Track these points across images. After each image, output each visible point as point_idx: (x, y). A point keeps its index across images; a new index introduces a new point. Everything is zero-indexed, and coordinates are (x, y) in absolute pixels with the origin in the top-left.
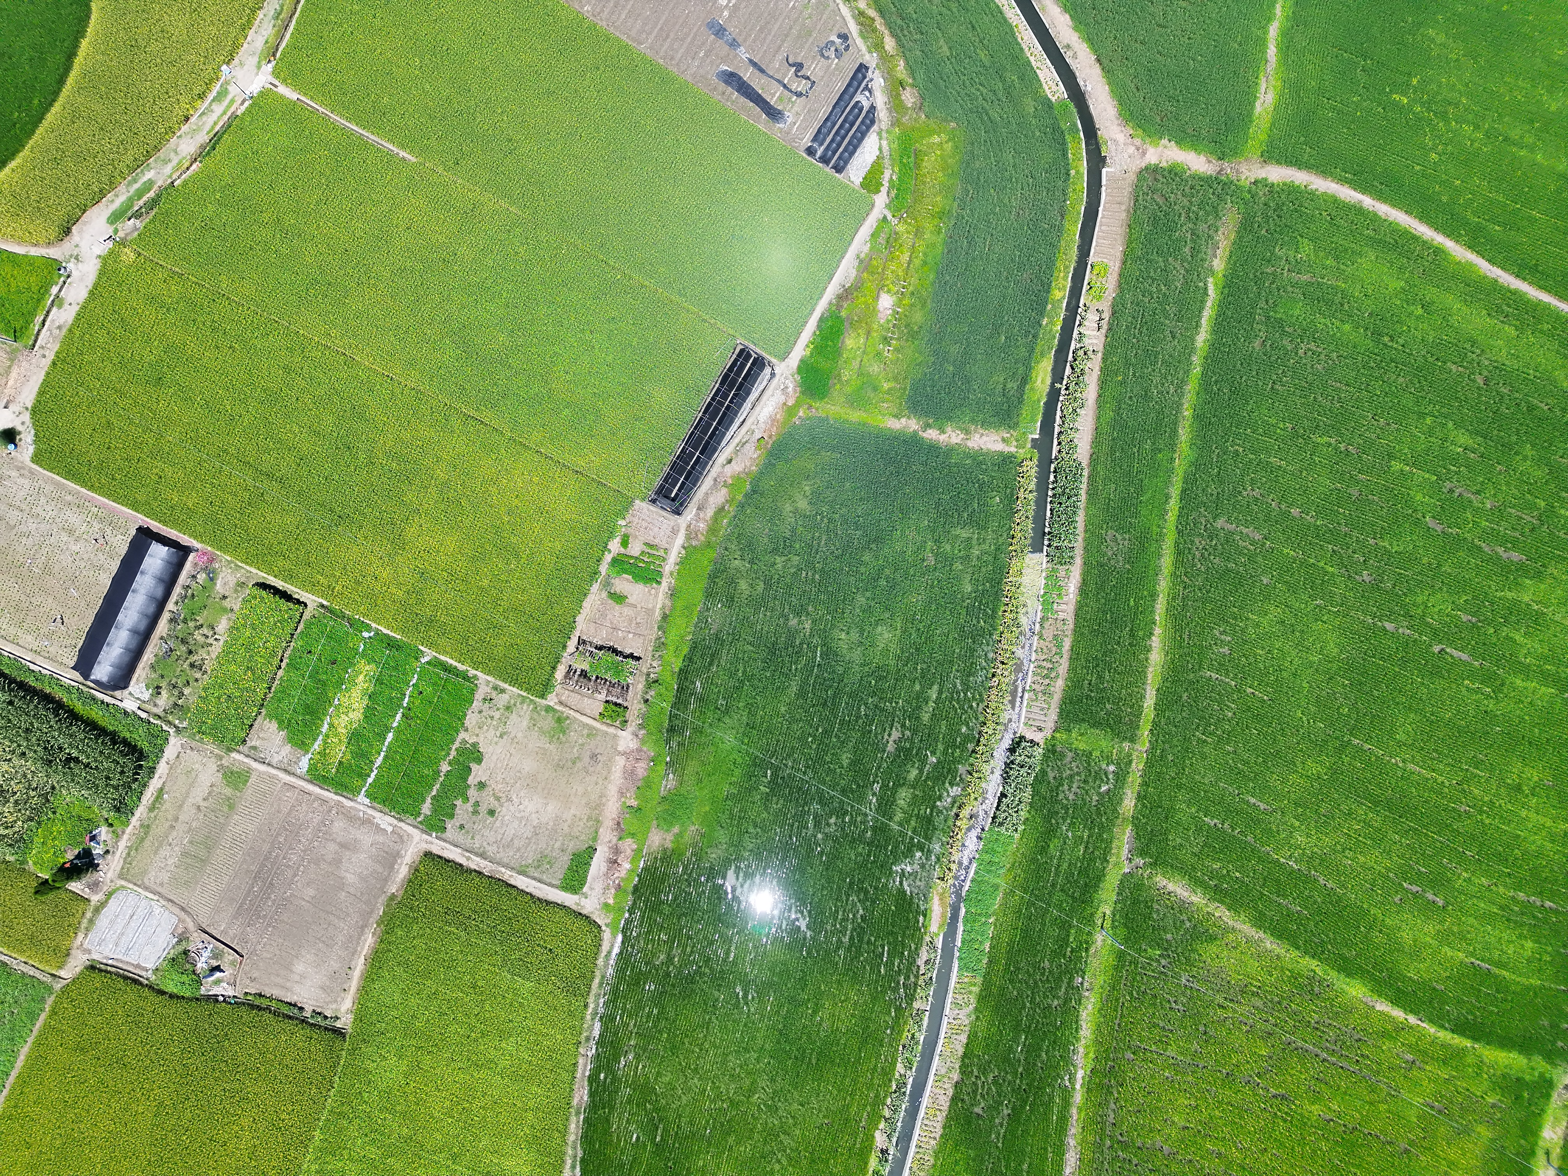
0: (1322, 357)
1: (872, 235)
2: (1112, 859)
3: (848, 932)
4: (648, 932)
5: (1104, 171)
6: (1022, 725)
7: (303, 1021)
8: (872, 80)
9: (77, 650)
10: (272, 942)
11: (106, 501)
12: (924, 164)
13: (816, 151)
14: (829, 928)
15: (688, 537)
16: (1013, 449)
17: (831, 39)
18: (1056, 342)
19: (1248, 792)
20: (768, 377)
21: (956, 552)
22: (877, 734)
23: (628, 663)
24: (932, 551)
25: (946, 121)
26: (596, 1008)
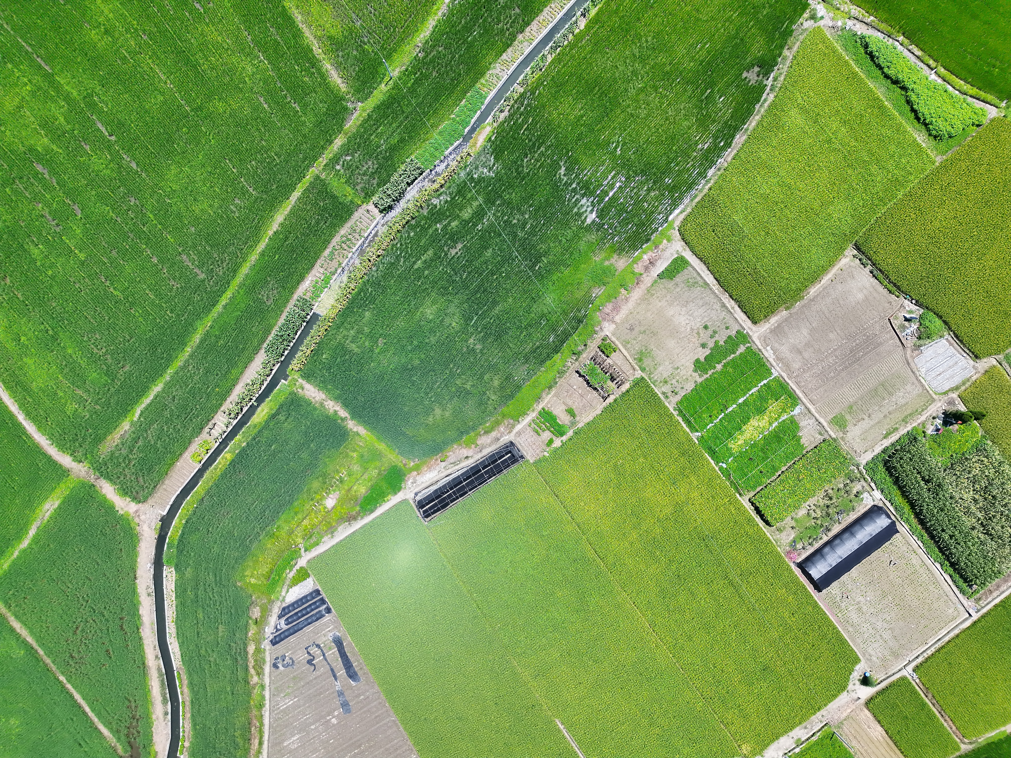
0: (93, 341)
1: (318, 544)
2: (365, 114)
3: (539, 152)
4: (653, 212)
6: (377, 219)
7: (874, 265)
8: (272, 633)
9: (891, 541)
10: (868, 318)
11: (830, 616)
12: (267, 570)
13: (325, 609)
14: (549, 161)
15: (513, 426)
16: (300, 380)
17: (283, 668)
18: (243, 430)
19: (266, 112)
20: (420, 494)
21: (364, 339)
22: (464, 258)
23: (584, 372)
24: (377, 346)
25: (241, 588)
26: (705, 185)
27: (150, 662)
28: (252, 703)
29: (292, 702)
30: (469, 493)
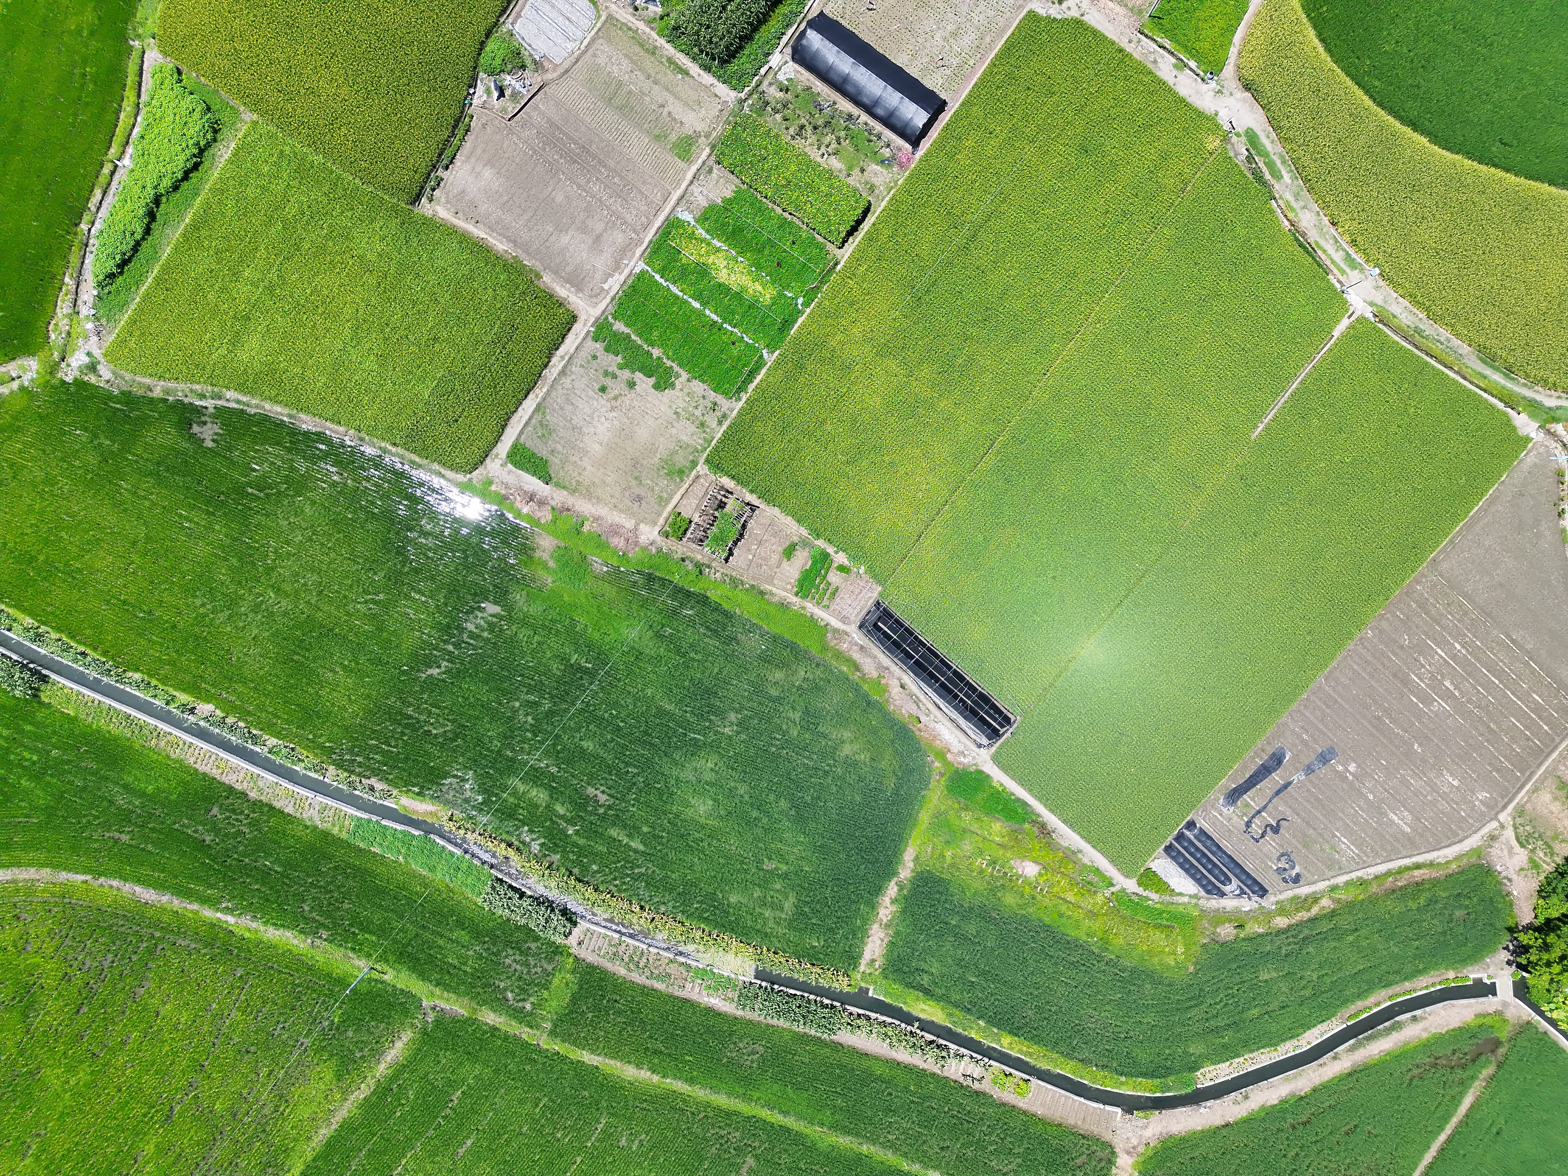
1: (1098, 869)
2: (437, 991)
3: (417, 715)
5: (1119, 1110)
6: (588, 926)
7: (434, 167)
8: (1250, 899)
9: (839, 19)
10: (517, 152)
11: (978, 76)
12: (1158, 933)
13: (1190, 831)
14: (425, 696)
15: (836, 631)
16: (862, 968)
17: (1297, 867)
18: (959, 1030)
19: (478, 1140)
20: (979, 741)
21: (772, 893)
22: (607, 780)
23: (724, 551)
24: (777, 869)
25: (1196, 963)
26: (390, 452)
27: (1345, 1066)
28: (1361, 897)
29: (1342, 839)
30: (954, 667)
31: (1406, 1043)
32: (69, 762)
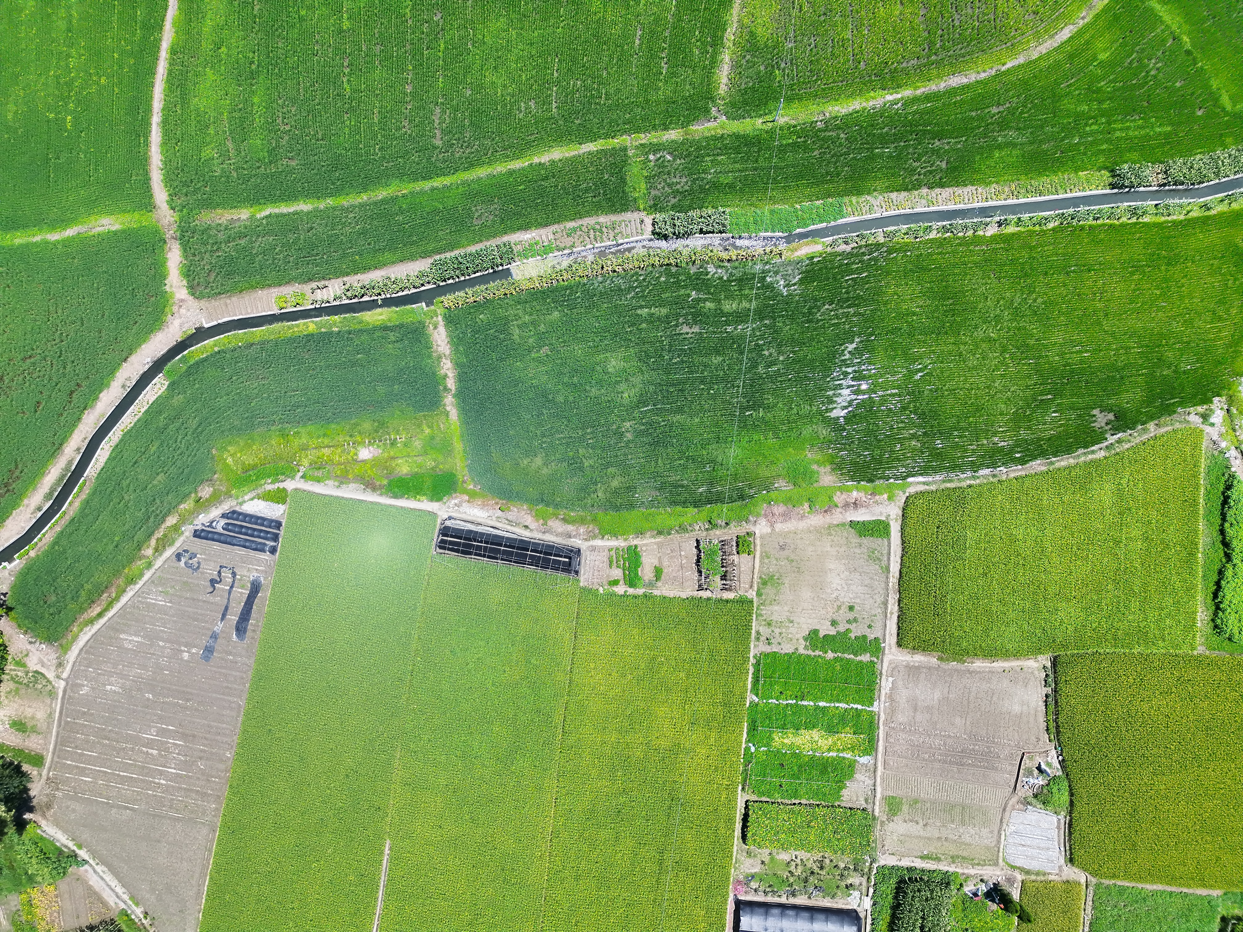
0: (285, 110)
1: (319, 482)
2: (720, 132)
3: (845, 311)
4: (899, 460)
5: (206, 326)
6: (644, 237)
7: (1055, 691)
8: (203, 524)
10: (1005, 735)
12: (251, 462)
13: (272, 546)
14: (847, 327)
15: (594, 537)
16: (440, 318)
17: (183, 565)
18: (347, 315)
19: (632, 47)
20: (452, 521)
21: (532, 333)
22: (690, 344)
23: (704, 548)
24: (538, 351)
25: (213, 458)
26: (969, 478)
27: (68, 448)
28: (126, 571)
29: (164, 603)
30: (499, 561)
31: (35, 489)
32: (1063, 140)
